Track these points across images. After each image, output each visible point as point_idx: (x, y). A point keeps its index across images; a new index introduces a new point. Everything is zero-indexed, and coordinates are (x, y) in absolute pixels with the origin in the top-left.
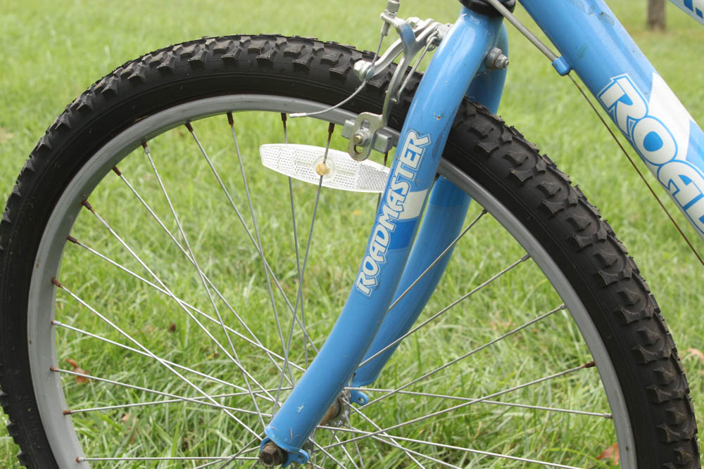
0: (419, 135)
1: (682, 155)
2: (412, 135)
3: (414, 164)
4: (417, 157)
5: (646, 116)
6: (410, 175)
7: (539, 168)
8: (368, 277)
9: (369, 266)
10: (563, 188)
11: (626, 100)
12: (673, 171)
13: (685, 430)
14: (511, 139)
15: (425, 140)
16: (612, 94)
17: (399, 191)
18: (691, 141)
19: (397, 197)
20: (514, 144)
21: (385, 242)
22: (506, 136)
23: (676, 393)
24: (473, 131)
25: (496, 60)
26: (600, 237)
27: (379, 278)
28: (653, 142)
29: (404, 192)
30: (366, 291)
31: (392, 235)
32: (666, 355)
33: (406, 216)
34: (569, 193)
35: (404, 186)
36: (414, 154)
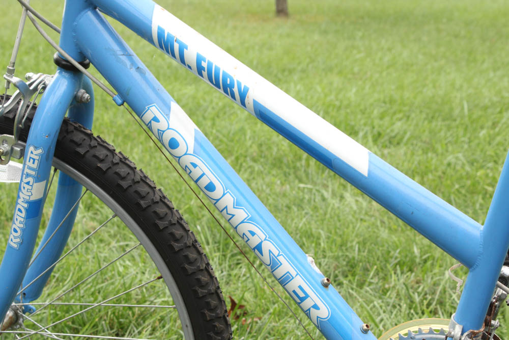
0: (36, 148)
1: (191, 151)
2: (32, 148)
3: (35, 166)
4: (36, 162)
5: (168, 129)
6: (33, 173)
7: (115, 161)
8: (15, 238)
9: (15, 231)
10: (130, 172)
11: (156, 119)
12: (187, 160)
13: (218, 311)
14: (97, 145)
15: (40, 151)
16: (148, 116)
17: (28, 183)
18: (196, 140)
19: (27, 187)
20: (99, 147)
21: (23, 215)
22: (93, 143)
23: (210, 290)
24: (72, 141)
25: (82, 97)
26: (156, 200)
27: (22, 237)
28: (173, 144)
29: (31, 184)
30: (15, 246)
31: (27, 210)
32: (201, 268)
33: (33, 198)
34: (135, 175)
35: (31, 179)
36: (34, 160)
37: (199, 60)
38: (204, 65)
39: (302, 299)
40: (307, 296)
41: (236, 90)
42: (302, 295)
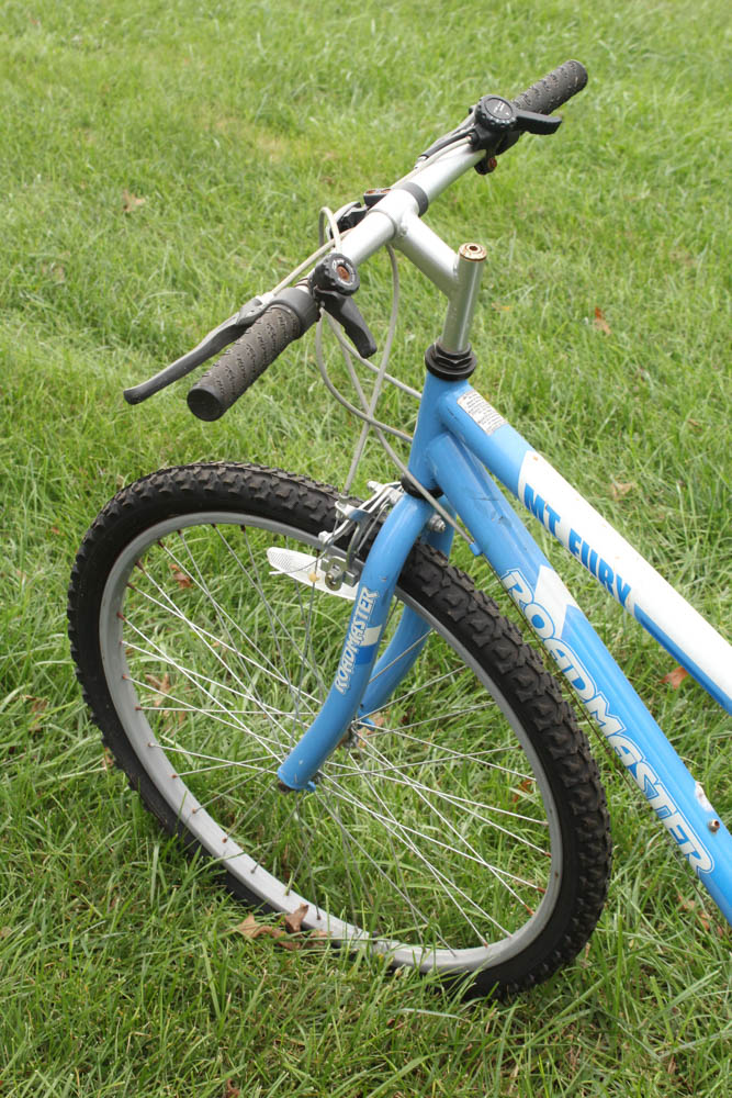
0: (370, 590)
1: (558, 635)
2: (365, 590)
3: (368, 610)
4: (370, 606)
5: (532, 602)
6: (366, 617)
7: (471, 609)
8: (342, 682)
9: (343, 673)
10: (490, 623)
11: (517, 587)
12: (552, 646)
13: (591, 804)
14: (449, 584)
15: (374, 595)
16: (509, 581)
17: (359, 627)
19: (357, 630)
20: (453, 587)
21: (352, 659)
22: (446, 581)
23: (581, 780)
24: (418, 576)
25: (434, 526)
26: (519, 664)
28: (538, 622)
29: (363, 628)
30: (342, 691)
31: (356, 655)
32: (572, 752)
33: (364, 644)
34: (495, 628)
35: (363, 624)
36: (367, 603)
37: (573, 538)
38: (579, 546)
39: (681, 842)
40: (686, 839)
41: (614, 586)
42: (681, 837)
